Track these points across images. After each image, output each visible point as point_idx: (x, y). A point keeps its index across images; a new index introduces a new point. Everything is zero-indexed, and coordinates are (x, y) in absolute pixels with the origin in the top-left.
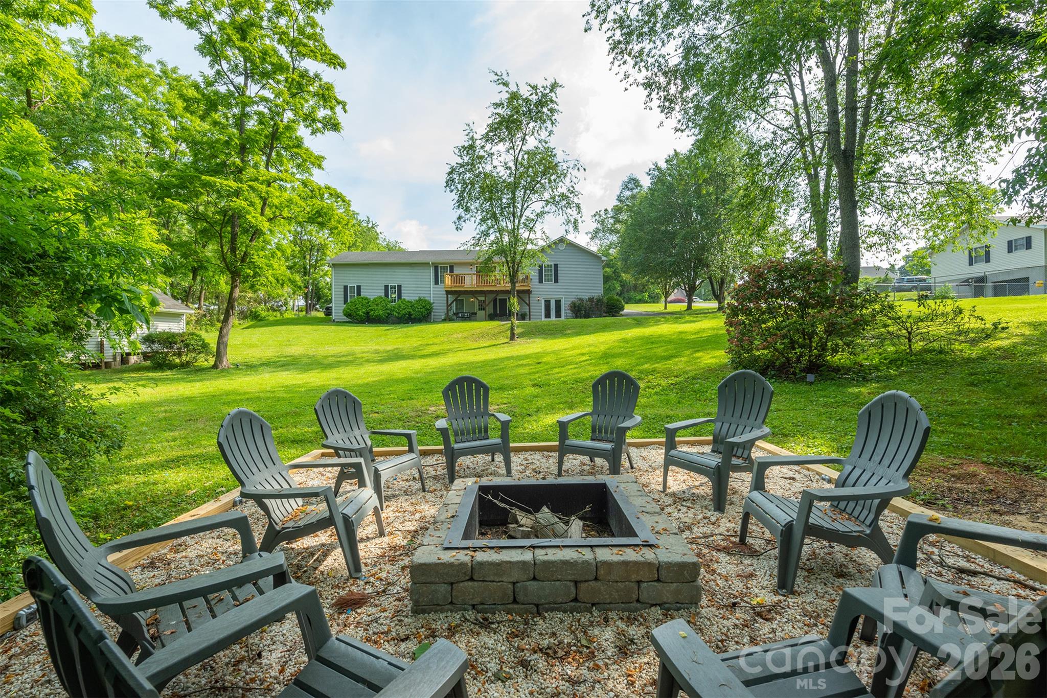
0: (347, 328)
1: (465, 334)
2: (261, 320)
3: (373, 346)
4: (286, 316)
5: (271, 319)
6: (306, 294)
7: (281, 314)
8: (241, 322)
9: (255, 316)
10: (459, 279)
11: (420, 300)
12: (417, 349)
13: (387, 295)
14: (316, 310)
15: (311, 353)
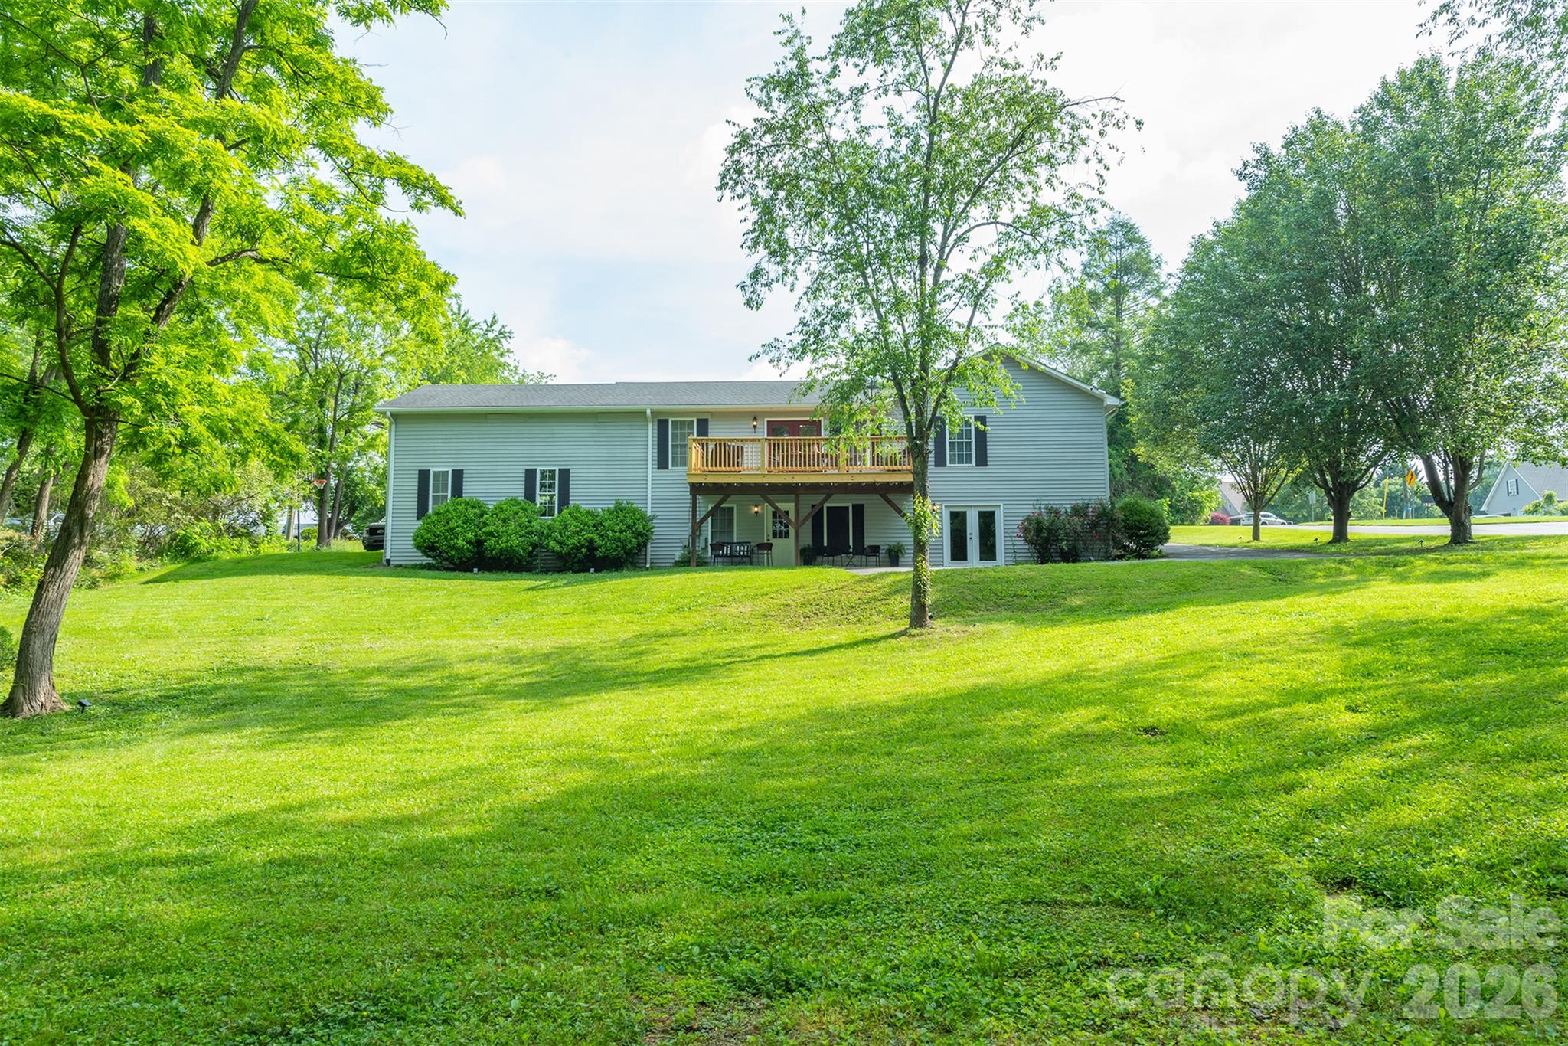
0: (421, 582)
1: (762, 605)
2: (198, 560)
3: (499, 640)
4: (265, 549)
5: (225, 556)
6: (321, 493)
7: (254, 545)
8: (145, 564)
9: (183, 550)
10: (727, 454)
11: (619, 509)
12: (632, 647)
13: (530, 495)
14: (345, 535)
15: (318, 659)
